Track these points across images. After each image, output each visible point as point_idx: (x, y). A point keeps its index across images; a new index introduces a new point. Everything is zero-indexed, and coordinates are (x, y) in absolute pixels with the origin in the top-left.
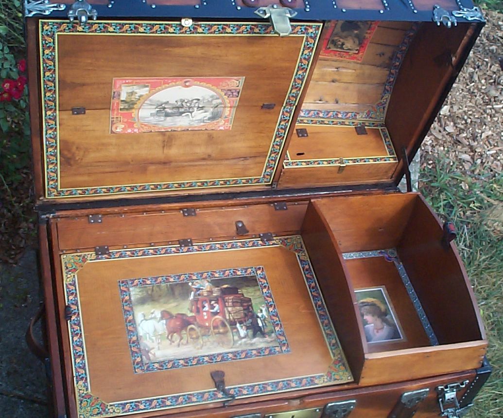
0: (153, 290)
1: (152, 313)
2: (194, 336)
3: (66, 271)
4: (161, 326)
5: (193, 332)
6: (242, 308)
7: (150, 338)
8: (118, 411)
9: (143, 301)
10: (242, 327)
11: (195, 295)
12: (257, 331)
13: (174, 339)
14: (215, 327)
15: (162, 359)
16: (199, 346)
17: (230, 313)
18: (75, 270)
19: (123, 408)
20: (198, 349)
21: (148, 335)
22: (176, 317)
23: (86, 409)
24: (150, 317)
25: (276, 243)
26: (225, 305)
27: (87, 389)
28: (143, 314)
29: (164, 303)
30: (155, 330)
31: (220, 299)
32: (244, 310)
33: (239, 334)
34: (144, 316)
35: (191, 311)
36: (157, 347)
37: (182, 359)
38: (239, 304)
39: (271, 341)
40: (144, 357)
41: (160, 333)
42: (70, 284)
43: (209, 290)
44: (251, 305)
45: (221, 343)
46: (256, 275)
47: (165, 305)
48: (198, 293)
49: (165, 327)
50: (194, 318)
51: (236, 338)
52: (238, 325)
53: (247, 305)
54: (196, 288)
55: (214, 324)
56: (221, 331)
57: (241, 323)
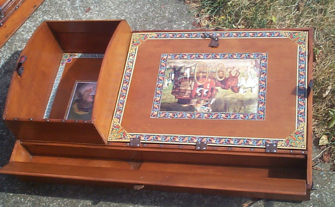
0: (240, 109)
1: (245, 92)
2: (221, 73)
3: (304, 133)
4: (241, 82)
5: (221, 75)
6: (181, 88)
7: (252, 75)
8: (283, 33)
9: (250, 101)
10: (186, 75)
11: (210, 101)
12: (177, 71)
13: (236, 72)
14: (204, 77)
15: (248, 60)
16: (220, 65)
17: (191, 86)
18: (296, 134)
19: (280, 34)
20: (221, 64)
21: (253, 77)
22: (229, 87)
23: (302, 36)
24: (248, 90)
25: (131, 136)
26: (191, 92)
27: (300, 47)
28: (252, 92)
29: (234, 98)
30: (246, 80)
31: (193, 96)
32: (179, 87)
33: (190, 71)
34: (251, 90)
35: (217, 90)
36: (248, 68)
37: (234, 58)
38: (181, 91)
39: (171, 63)
40: (259, 63)
41: (244, 77)
42: (302, 122)
43: (199, 104)
44: (173, 89)
45: (205, 66)
46: (159, 111)
47: (234, 97)
48: (207, 103)
49: (239, 82)
50: (217, 85)
51: (193, 68)
52: (188, 77)
53: (176, 90)
54: (208, 106)
55: (205, 79)
56: (201, 74)
57: (186, 78)
